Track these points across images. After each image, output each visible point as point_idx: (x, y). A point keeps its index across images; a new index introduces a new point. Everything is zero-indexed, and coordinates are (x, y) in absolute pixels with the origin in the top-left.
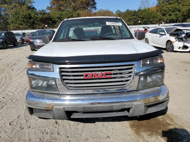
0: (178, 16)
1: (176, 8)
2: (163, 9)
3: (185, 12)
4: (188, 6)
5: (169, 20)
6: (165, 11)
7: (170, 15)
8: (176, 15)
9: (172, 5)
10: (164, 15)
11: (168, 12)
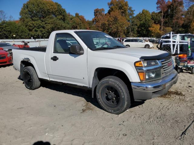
0: (43, 32)
1: (40, 25)
2: (28, 24)
3: (50, 30)
4: (51, 24)
5: (36, 36)
6: (30, 26)
7: (36, 31)
8: (41, 31)
9: (36, 21)
10: (30, 30)
11: (34, 28)
